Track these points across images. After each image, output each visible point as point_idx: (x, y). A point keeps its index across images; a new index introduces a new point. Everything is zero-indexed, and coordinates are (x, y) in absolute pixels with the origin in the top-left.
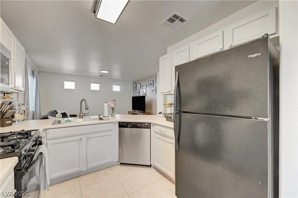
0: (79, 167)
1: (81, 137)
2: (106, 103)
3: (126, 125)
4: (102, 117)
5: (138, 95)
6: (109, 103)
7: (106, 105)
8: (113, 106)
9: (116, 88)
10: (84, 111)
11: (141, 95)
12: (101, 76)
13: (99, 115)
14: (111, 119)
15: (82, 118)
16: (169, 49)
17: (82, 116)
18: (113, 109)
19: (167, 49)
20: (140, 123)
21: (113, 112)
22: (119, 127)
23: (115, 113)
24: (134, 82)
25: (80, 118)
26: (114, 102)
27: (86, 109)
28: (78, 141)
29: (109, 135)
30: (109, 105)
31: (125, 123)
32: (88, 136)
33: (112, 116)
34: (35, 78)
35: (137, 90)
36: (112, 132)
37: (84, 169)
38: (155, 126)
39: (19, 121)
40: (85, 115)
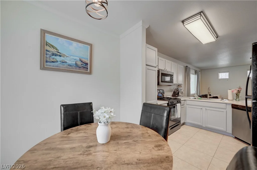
1: (202, 107)
2: (230, 90)
6: (233, 90)
7: (230, 92)
21: (237, 97)
22: (232, 108)
29: (222, 112)
30: (233, 92)
32: (206, 108)
33: (236, 100)
34: (197, 75)
39: (181, 96)
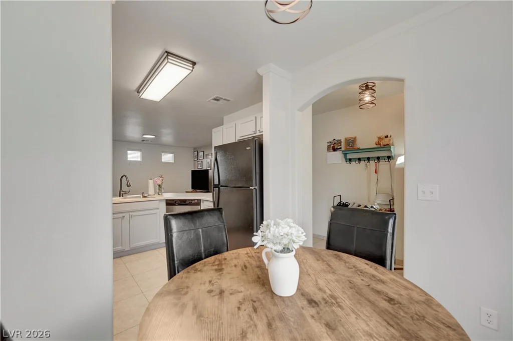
0: (122, 246)
1: (124, 215)
2: (151, 180)
3: (174, 202)
4: (145, 195)
5: (200, 168)
6: (155, 179)
7: (151, 182)
8: (159, 182)
9: (168, 158)
10: (125, 188)
11: (205, 168)
12: (143, 141)
13: (143, 193)
14: (157, 197)
15: (123, 196)
16: (226, 118)
17: (122, 194)
18: (159, 186)
19: (223, 118)
20: (189, 200)
21: (159, 189)
22: (166, 205)
23: (163, 191)
24: (194, 149)
25: (120, 196)
26: (161, 179)
27: (128, 186)
28: (120, 219)
29: (154, 214)
30: (155, 182)
31: (173, 200)
32: (131, 214)
33: (159, 194)
35: (199, 160)
36: (158, 211)
37: (127, 248)
38: (205, 202)
40: (126, 193)
